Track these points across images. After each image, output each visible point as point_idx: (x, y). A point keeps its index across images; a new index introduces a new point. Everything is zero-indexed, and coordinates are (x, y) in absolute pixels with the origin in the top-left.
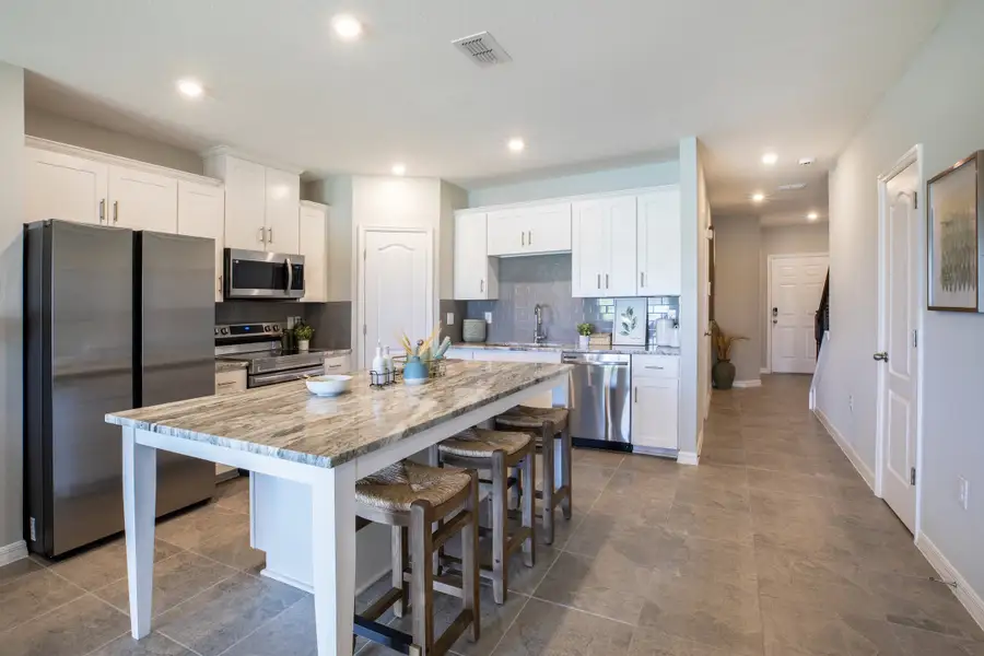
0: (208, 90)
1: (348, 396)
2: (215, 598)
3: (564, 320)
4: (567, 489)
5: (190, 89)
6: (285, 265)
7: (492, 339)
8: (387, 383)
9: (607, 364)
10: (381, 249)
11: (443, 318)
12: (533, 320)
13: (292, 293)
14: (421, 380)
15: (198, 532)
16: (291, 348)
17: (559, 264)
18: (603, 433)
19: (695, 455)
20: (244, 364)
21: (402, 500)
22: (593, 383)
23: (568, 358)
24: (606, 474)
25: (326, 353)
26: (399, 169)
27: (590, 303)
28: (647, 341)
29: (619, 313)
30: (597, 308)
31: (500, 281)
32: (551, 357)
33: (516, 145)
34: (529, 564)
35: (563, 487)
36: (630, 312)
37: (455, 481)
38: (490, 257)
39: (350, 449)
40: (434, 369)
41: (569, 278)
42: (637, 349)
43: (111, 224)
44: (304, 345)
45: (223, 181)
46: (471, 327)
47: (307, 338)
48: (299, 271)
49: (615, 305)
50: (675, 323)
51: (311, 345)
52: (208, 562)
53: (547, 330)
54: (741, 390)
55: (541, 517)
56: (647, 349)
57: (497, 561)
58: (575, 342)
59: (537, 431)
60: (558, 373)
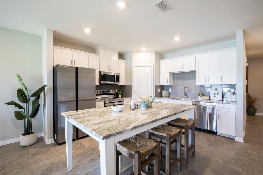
0: (92, 31)
1: (122, 112)
2: (88, 163)
3: (194, 91)
4: (193, 146)
5: (87, 31)
6: (115, 75)
7: (171, 96)
8: (135, 109)
9: (208, 106)
10: (139, 71)
11: (156, 90)
12: (183, 91)
13: (117, 83)
14: (145, 108)
15: (90, 142)
16: (117, 97)
17: (192, 75)
18: (206, 127)
19: (243, 139)
20: (104, 100)
21: (131, 150)
22: (203, 111)
23: (195, 103)
24: (208, 141)
25: (124, 98)
26: (143, 49)
27: (202, 86)
28: (223, 99)
29: (212, 90)
30: (204, 88)
31: (173, 80)
32: (189, 103)
33: (177, 39)
34: (179, 170)
35: (192, 145)
36: (217, 89)
37: (151, 145)
38: (170, 73)
39: (111, 134)
40: (150, 105)
41: (195, 79)
42: (219, 101)
43: (73, 66)
44: (120, 96)
45: (99, 55)
46: (165, 93)
47: (120, 94)
48: (118, 77)
49: (211, 87)
50: (234, 94)
51: (122, 96)
52: (90, 151)
53: (188, 94)
54: (258, 116)
55: (184, 155)
56: (223, 102)
57: (167, 170)
58: (197, 98)
59: (182, 127)
60: (191, 109)
